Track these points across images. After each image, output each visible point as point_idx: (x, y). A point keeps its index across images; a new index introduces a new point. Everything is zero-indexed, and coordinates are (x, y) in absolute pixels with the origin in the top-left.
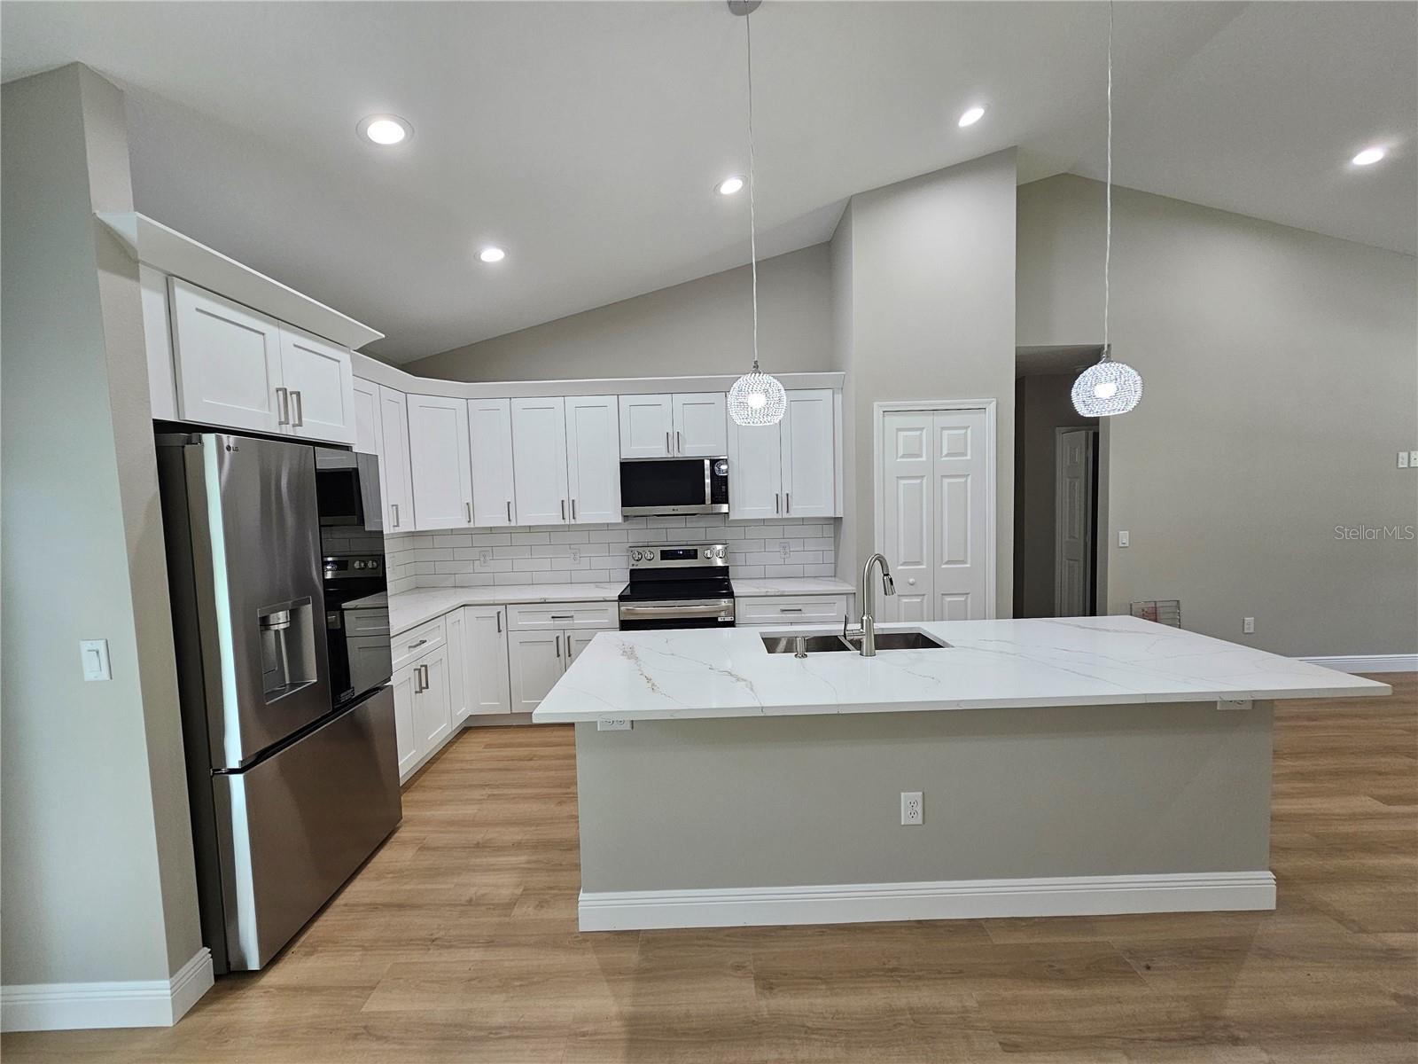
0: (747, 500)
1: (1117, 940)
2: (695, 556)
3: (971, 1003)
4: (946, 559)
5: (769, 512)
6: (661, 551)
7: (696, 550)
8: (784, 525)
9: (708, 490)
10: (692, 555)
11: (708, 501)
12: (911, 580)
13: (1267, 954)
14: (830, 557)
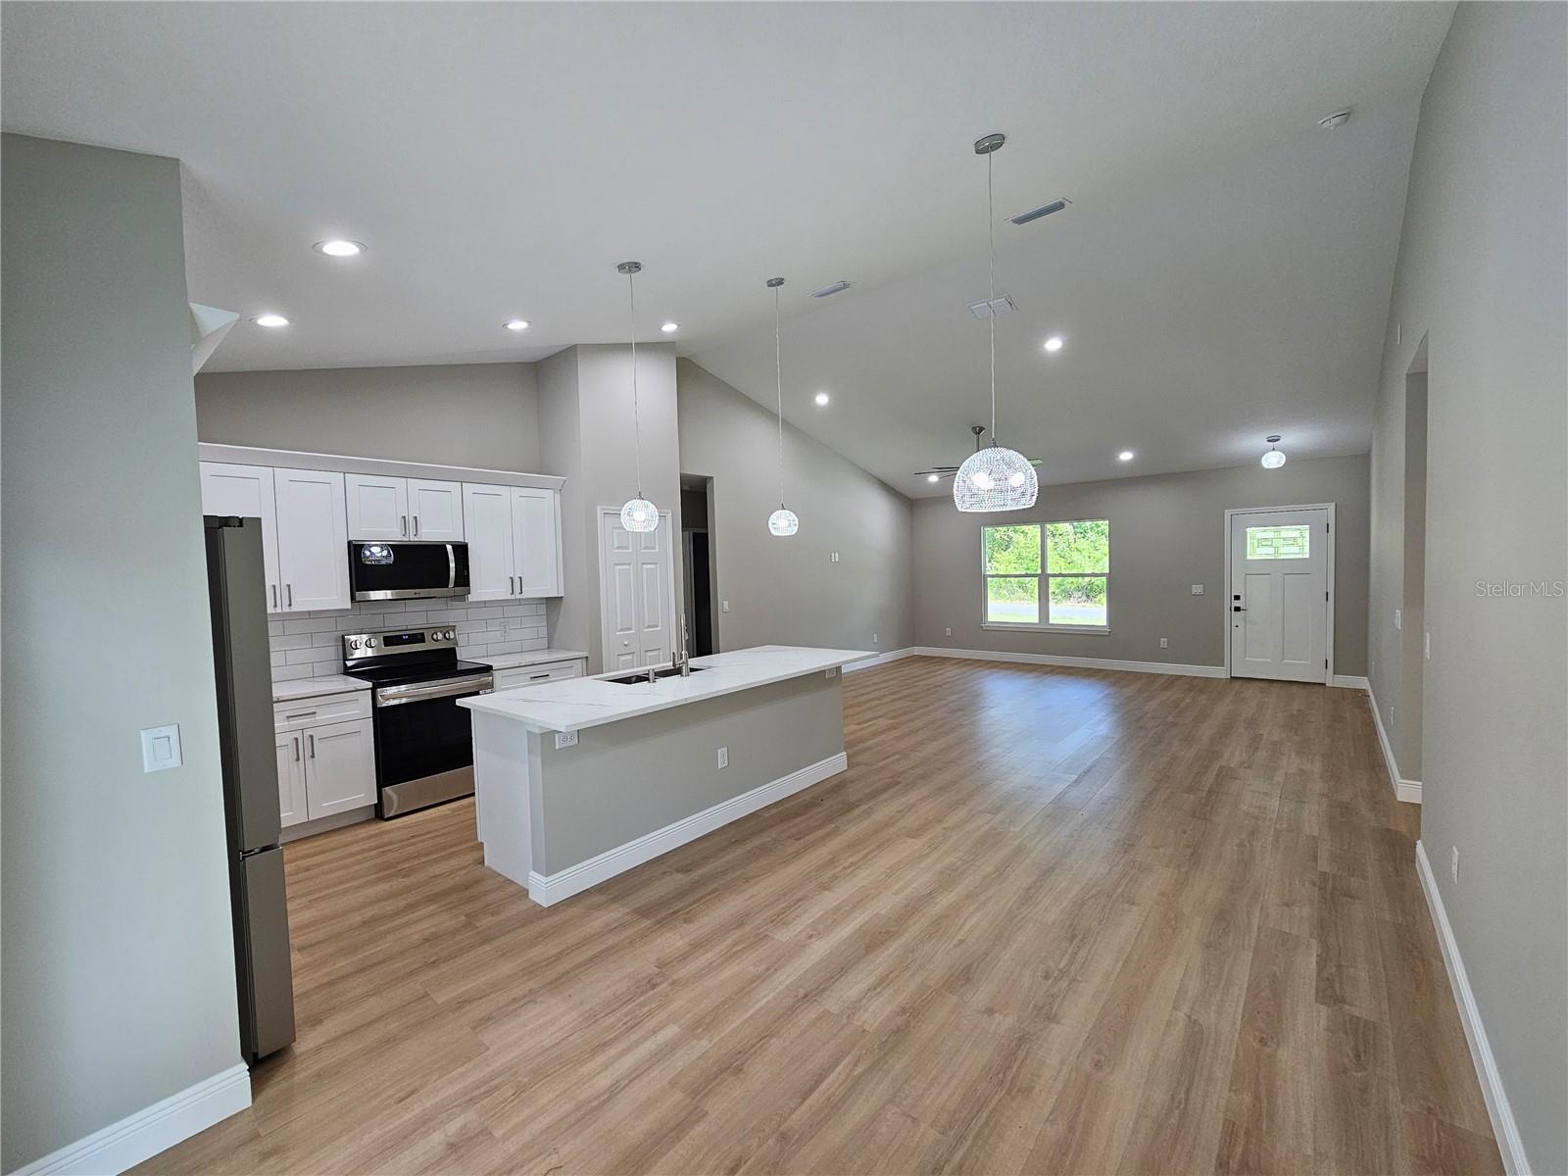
0: (485, 583)
1: (807, 797)
2: (422, 640)
3: (775, 836)
4: (646, 625)
5: (502, 592)
6: (384, 637)
7: (423, 634)
8: (512, 605)
9: (452, 574)
10: (418, 638)
11: (451, 585)
12: (626, 643)
13: (852, 782)
14: (544, 632)
